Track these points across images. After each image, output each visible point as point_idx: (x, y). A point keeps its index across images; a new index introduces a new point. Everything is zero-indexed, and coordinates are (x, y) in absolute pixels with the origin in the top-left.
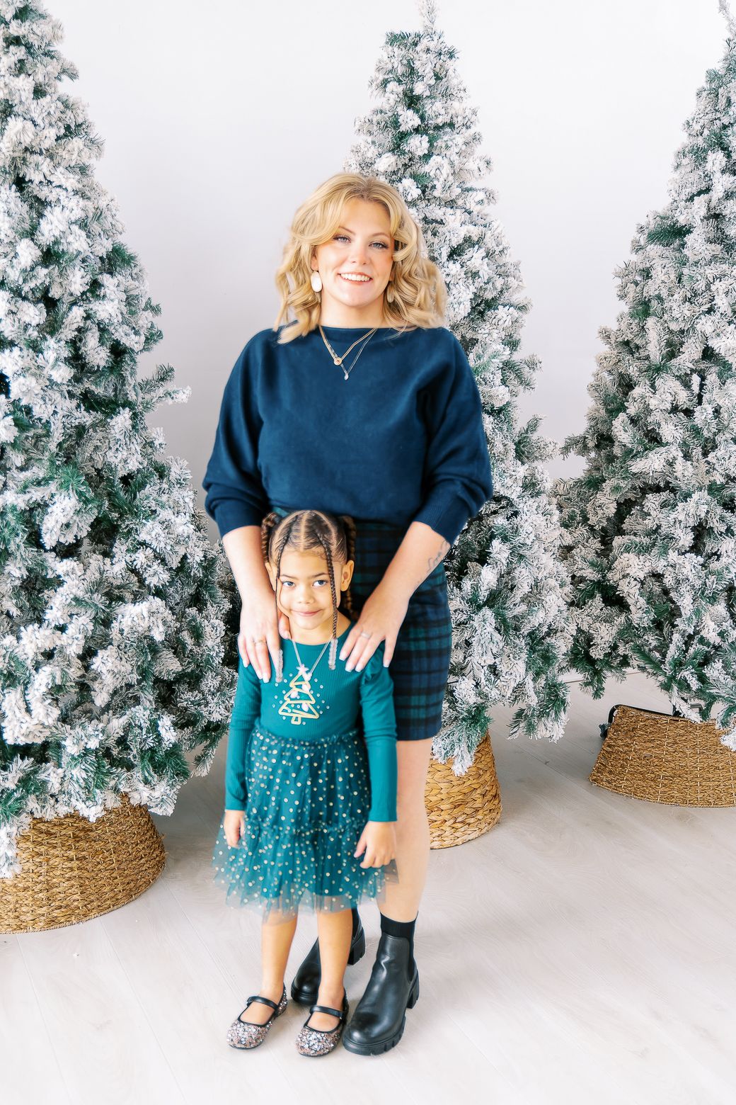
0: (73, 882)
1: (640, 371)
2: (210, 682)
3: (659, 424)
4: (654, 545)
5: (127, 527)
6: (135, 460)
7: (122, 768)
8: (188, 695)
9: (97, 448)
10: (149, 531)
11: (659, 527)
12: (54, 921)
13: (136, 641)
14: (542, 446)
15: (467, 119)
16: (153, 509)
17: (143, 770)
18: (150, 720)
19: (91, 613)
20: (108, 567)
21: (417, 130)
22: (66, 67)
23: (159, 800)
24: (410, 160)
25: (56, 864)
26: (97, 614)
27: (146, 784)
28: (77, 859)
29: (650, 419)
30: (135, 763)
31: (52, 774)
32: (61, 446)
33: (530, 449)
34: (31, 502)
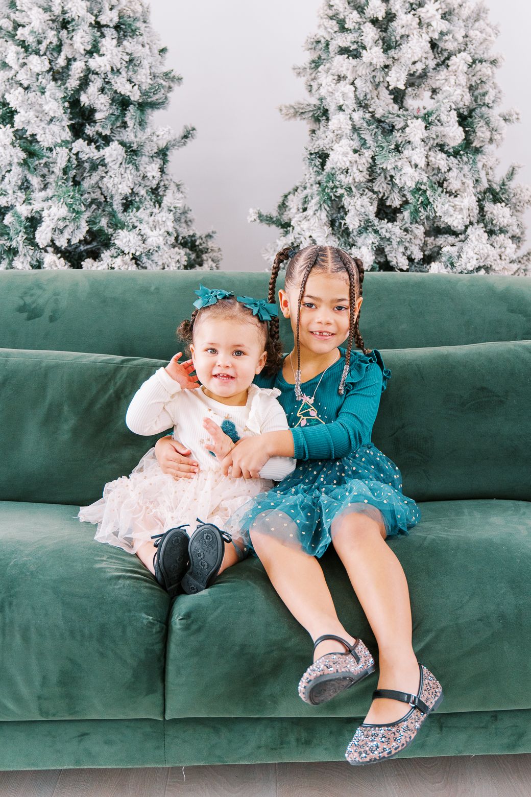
6: (125, 185)
14: (519, 192)
32: (65, 171)
33: (508, 196)
34: (33, 211)
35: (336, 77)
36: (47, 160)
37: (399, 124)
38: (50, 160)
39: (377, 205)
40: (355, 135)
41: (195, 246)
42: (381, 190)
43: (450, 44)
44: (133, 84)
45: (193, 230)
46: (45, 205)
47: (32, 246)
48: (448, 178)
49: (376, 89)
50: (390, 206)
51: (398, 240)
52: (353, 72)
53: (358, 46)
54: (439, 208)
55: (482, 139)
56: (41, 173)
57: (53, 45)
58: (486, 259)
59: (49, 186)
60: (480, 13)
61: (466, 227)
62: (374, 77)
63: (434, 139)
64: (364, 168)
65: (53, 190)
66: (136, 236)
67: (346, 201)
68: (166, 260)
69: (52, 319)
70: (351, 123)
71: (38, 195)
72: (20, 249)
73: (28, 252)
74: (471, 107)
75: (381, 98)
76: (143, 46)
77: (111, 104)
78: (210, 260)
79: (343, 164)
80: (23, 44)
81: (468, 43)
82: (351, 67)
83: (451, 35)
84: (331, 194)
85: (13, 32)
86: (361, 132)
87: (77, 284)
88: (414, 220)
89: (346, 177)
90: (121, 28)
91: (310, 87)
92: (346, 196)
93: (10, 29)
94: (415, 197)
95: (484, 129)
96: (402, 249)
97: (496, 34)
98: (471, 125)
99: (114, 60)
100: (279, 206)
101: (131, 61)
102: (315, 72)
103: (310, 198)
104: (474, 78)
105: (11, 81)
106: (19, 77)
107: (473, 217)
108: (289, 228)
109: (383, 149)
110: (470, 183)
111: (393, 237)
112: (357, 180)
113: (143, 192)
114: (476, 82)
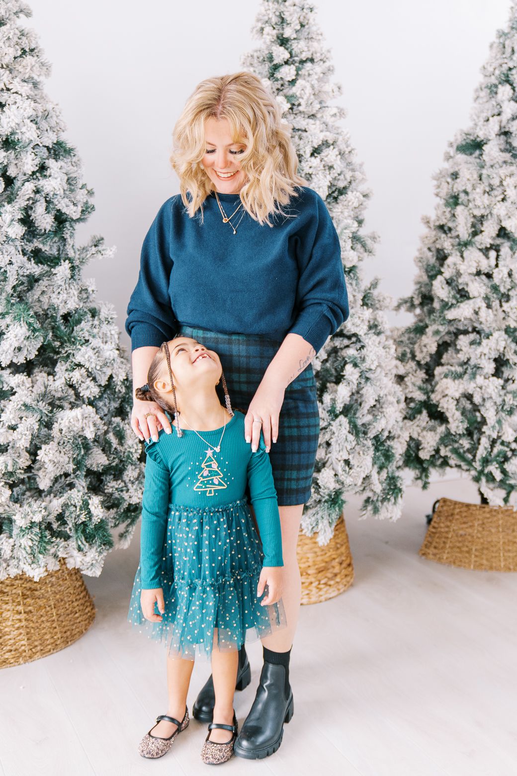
0: (21, 631)
1: (453, 245)
2: (130, 473)
3: (467, 284)
4: (465, 373)
5: (66, 352)
7: (61, 539)
8: (114, 484)
9: (43, 292)
10: (83, 355)
11: (469, 360)
12: (5, 662)
13: (72, 438)
14: (381, 300)
15: (323, 55)
16: (87, 338)
17: (77, 540)
18: (83, 500)
19: (37, 416)
20: (51, 382)
21: (286, 63)
22: (23, 7)
23: (89, 564)
24: (282, 85)
25: (8, 616)
26: (42, 417)
27: (79, 551)
28: (25, 612)
29: (460, 281)
30: (71, 535)
31: (4, 543)
33: (372, 301)
77: (54, 222)
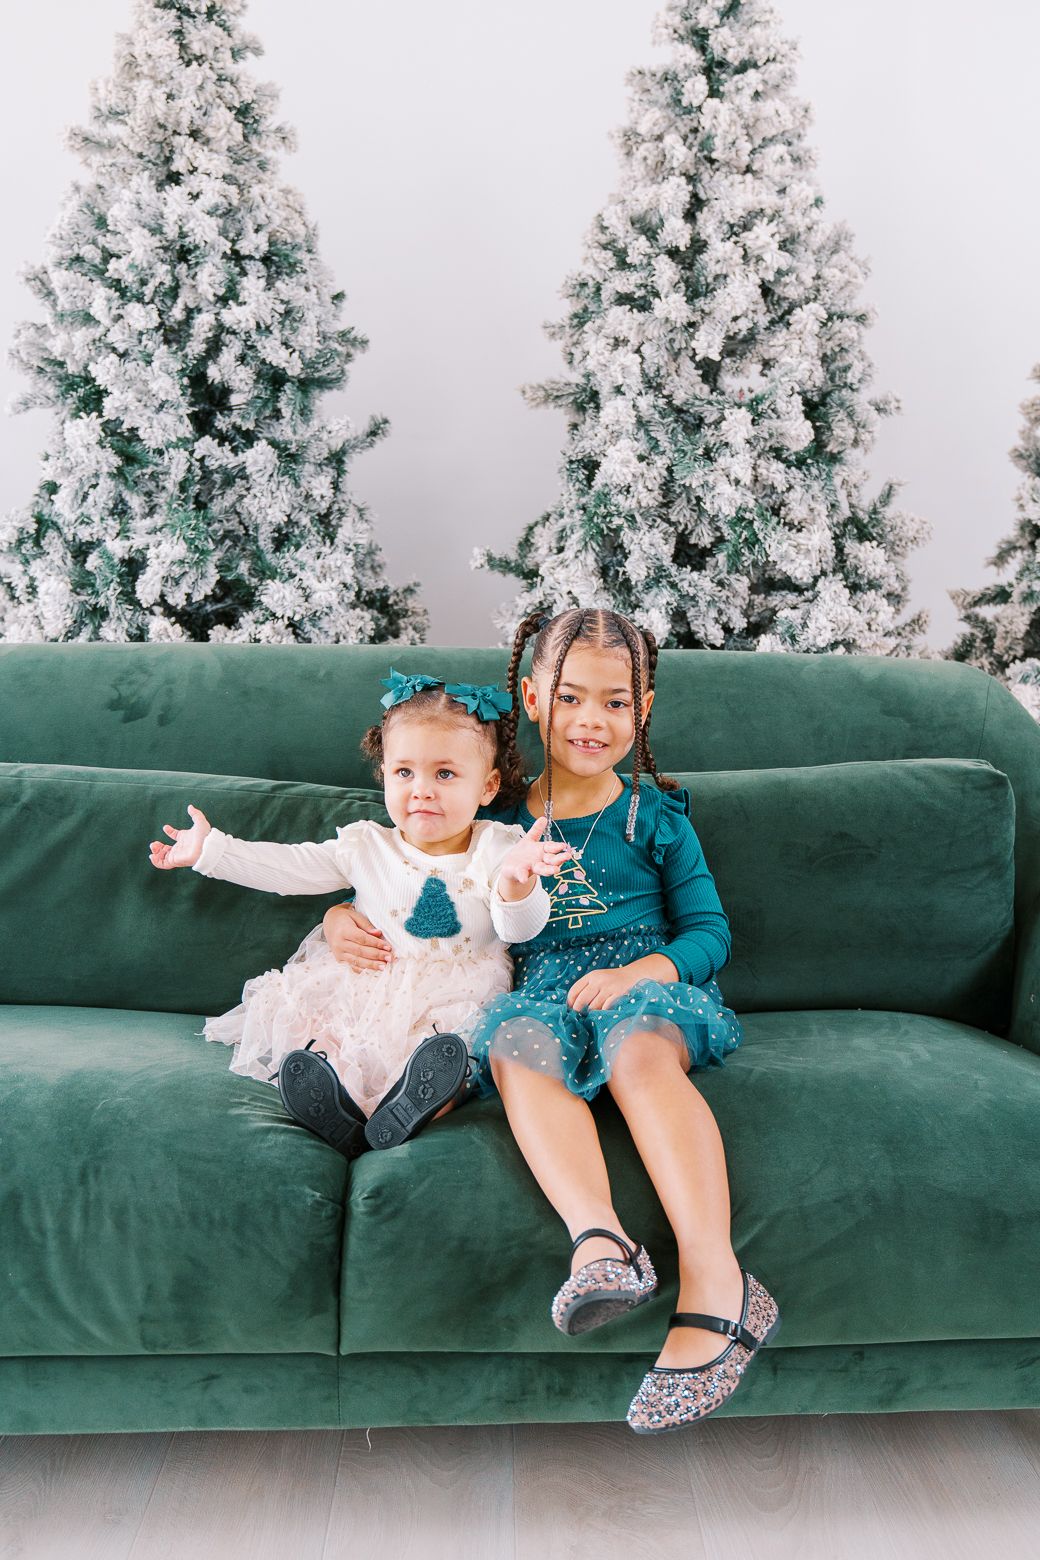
6: (277, 510)
14: (899, 524)
32: (183, 487)
33: (882, 530)
34: (133, 550)
35: (612, 341)
36: (155, 468)
37: (711, 416)
38: (160, 469)
39: (674, 543)
40: (642, 433)
41: (388, 606)
42: (681, 520)
43: (792, 288)
44: (291, 350)
45: (384, 581)
46: (152, 539)
47: (130, 605)
48: (787, 501)
49: (675, 360)
50: (696, 545)
51: (709, 598)
52: (638, 334)
53: (648, 292)
54: (773, 548)
55: (841, 440)
56: (145, 490)
57: (166, 286)
58: (846, 629)
59: (158, 510)
60: (840, 240)
61: (816, 579)
62: (672, 341)
63: (765, 440)
64: (655, 485)
65: (164, 517)
66: (294, 590)
67: (626, 536)
68: (341, 627)
69: (163, 720)
70: (635, 413)
71: (141, 525)
72: (112, 609)
73: (123, 613)
74: (825, 389)
75: (683, 373)
76: (307, 289)
77: (256, 381)
78: (410, 628)
79: (622, 478)
80: (117, 285)
81: (821, 288)
82: (636, 324)
83: (794, 276)
84: (603, 526)
85: (101, 267)
86: (651, 428)
87: (202, 666)
88: (734, 567)
89: (627, 498)
90: (272, 261)
91: (570, 357)
92: (626, 530)
93: (97, 261)
94: (735, 531)
95: (845, 424)
96: (713, 613)
97: (866, 274)
98: (824, 417)
99: (261, 312)
100: (520, 544)
101: (288, 313)
102: (578, 333)
103: (569, 532)
104: (830, 344)
105: (98, 343)
106: (111, 338)
107: (827, 563)
108: (535, 579)
109: (685, 455)
110: (822, 509)
111: (700, 594)
112: (643, 504)
113: (305, 520)
114: (832, 349)
